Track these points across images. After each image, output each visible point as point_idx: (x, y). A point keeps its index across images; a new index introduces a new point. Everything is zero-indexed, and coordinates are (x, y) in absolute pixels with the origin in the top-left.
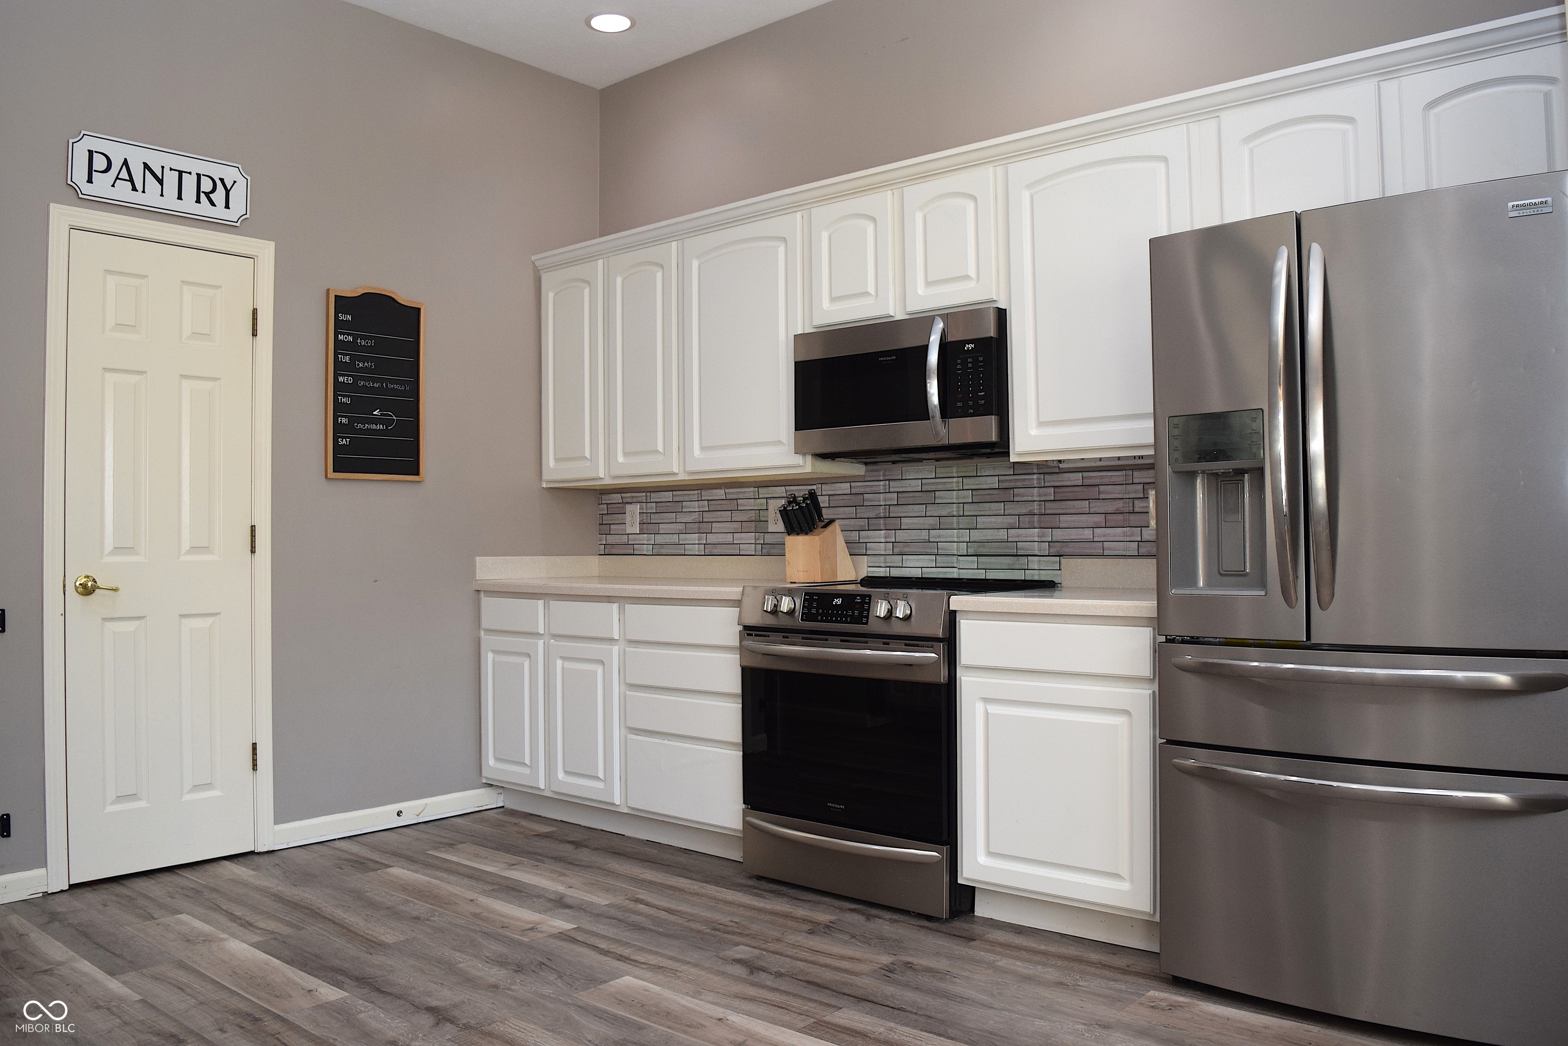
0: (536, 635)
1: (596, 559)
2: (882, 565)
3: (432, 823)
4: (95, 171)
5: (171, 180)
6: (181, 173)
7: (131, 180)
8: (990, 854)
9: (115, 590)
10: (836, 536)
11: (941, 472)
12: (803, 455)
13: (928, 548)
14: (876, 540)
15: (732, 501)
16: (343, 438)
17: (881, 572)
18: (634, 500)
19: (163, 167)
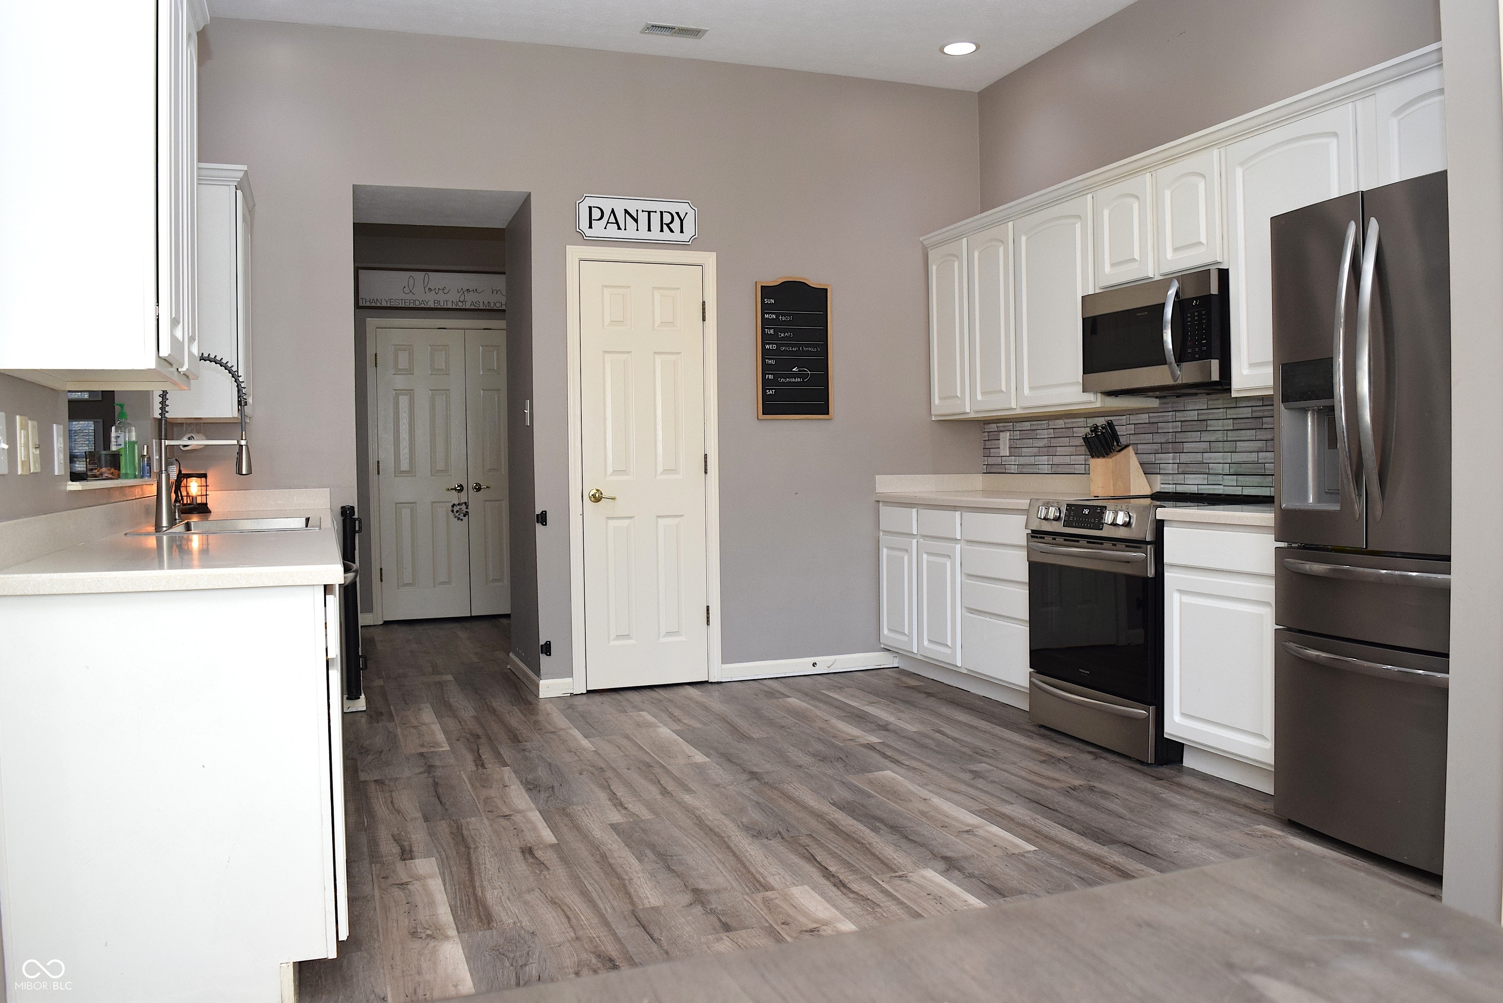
0: (912, 535)
1: (980, 477)
2: (1170, 482)
3: (839, 674)
4: (594, 220)
5: (643, 218)
6: (649, 213)
7: (617, 223)
8: (1183, 715)
9: (613, 499)
10: (1130, 459)
11: (1212, 404)
12: (1094, 393)
13: (1203, 469)
14: (1167, 462)
15: (1069, 429)
16: (770, 389)
17: (1170, 488)
18: (1005, 429)
19: (637, 211)
